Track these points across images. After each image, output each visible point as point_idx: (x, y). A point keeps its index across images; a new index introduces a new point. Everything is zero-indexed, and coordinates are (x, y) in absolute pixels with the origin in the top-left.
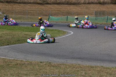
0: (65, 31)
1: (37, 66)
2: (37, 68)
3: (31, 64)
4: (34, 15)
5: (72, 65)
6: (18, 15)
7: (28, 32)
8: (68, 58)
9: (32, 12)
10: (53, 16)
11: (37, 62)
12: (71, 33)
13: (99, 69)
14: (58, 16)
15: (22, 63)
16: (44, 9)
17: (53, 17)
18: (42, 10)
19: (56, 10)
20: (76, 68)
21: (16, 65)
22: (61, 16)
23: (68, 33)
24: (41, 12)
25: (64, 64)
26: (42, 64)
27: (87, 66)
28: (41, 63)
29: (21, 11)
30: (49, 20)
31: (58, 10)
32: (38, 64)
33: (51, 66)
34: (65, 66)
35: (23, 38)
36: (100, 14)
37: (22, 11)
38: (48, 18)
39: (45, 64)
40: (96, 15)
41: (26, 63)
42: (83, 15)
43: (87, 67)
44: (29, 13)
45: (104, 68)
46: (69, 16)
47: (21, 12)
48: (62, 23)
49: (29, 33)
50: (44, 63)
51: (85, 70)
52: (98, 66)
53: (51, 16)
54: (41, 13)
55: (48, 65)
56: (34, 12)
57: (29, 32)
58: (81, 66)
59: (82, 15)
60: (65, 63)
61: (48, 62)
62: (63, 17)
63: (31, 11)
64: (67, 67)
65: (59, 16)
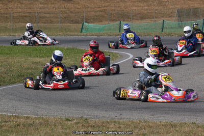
0: (115, 53)
1: (60, 127)
2: (60, 131)
3: (46, 123)
4: (52, 22)
5: (132, 122)
6: (18, 22)
7: (40, 57)
8: (124, 109)
9: (47, 15)
10: (92, 22)
11: (59, 120)
12: (129, 56)
13: (187, 129)
14: (102, 21)
15: (29, 121)
16: (73, 10)
17: (91, 25)
18: (67, 12)
19: (98, 11)
20: (141, 129)
21: (15, 126)
22: (107, 22)
23: (122, 57)
24: (65, 15)
25: (115, 122)
26: (70, 123)
27: (162, 123)
28: (68, 120)
29: (25, 15)
30: (83, 31)
31: (100, 11)
32: (60, 123)
33: (88, 127)
34: (117, 125)
35: (30, 71)
36: (188, 15)
37: (27, 14)
38: (81, 27)
39: (77, 123)
40: (179, 16)
41: (37, 121)
42: (153, 18)
43: (162, 125)
44: (40, 17)
45: (198, 127)
46: (124, 20)
47: (26, 17)
48: (109, 37)
49: (42, 59)
50: (74, 120)
51: (158, 132)
52: (185, 124)
53: (86, 22)
54: (65, 17)
55: (82, 125)
56: (52, 15)
57: (43, 57)
58: (151, 124)
59: (151, 18)
60: (117, 120)
61: (81, 118)
62: (111, 24)
63: (45, 13)
64: (122, 126)
65: (103, 23)
